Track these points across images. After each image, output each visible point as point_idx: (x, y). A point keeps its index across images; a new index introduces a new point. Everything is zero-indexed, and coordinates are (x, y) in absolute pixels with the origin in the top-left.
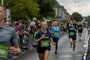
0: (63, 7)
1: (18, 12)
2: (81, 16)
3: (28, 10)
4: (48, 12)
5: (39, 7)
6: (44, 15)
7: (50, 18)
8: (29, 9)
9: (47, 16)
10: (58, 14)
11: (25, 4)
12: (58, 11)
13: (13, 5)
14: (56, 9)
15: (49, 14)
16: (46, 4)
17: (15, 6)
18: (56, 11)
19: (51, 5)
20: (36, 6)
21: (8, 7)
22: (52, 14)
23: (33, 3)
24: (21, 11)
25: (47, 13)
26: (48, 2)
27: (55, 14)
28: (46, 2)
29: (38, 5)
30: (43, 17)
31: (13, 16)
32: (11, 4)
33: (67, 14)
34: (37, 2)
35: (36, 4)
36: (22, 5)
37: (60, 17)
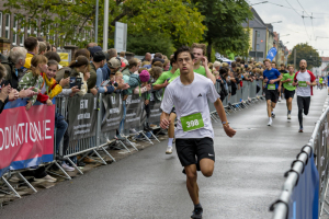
0: (270, 26)
1: (147, 33)
2: (317, 54)
3: (174, 29)
4: (229, 39)
5: (203, 23)
6: (216, 45)
7: (232, 55)
8: (177, 25)
9: (223, 48)
10: (255, 45)
11: (168, 12)
12: (256, 36)
13: (137, 12)
14: (252, 31)
15: (230, 42)
16: (225, 15)
17: (141, 17)
18: (251, 37)
19: (237, 18)
20: (195, 19)
21: (122, 16)
22: (240, 44)
23: (190, 10)
24: (156, 30)
25: (225, 41)
26: (229, 11)
27: (247, 45)
28: (224, 10)
29: (203, 18)
30: (213, 50)
31: (134, 41)
32: (129, 9)
33: (281, 46)
34: (200, 10)
35: (197, 14)
36: (159, 13)
37: (260, 55)
